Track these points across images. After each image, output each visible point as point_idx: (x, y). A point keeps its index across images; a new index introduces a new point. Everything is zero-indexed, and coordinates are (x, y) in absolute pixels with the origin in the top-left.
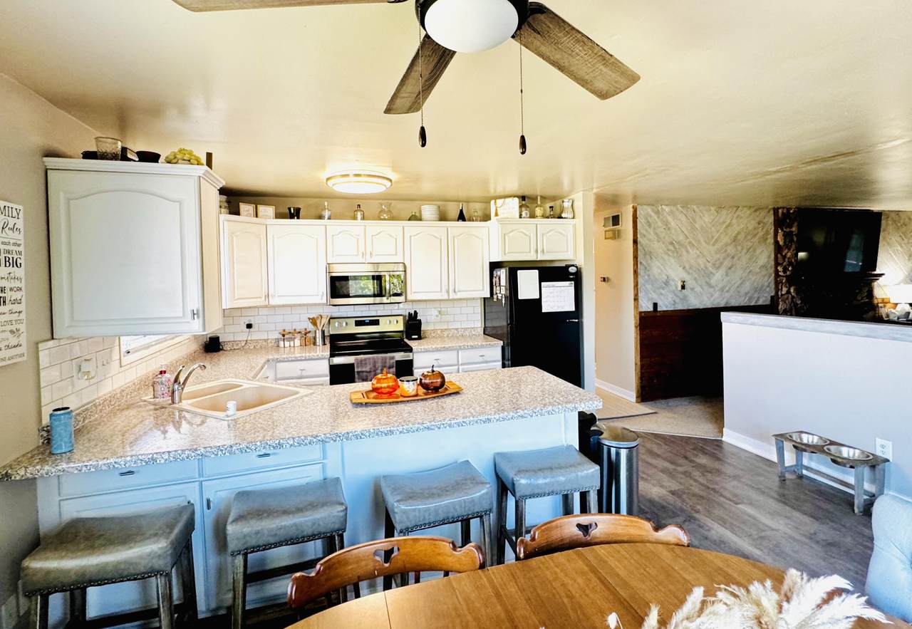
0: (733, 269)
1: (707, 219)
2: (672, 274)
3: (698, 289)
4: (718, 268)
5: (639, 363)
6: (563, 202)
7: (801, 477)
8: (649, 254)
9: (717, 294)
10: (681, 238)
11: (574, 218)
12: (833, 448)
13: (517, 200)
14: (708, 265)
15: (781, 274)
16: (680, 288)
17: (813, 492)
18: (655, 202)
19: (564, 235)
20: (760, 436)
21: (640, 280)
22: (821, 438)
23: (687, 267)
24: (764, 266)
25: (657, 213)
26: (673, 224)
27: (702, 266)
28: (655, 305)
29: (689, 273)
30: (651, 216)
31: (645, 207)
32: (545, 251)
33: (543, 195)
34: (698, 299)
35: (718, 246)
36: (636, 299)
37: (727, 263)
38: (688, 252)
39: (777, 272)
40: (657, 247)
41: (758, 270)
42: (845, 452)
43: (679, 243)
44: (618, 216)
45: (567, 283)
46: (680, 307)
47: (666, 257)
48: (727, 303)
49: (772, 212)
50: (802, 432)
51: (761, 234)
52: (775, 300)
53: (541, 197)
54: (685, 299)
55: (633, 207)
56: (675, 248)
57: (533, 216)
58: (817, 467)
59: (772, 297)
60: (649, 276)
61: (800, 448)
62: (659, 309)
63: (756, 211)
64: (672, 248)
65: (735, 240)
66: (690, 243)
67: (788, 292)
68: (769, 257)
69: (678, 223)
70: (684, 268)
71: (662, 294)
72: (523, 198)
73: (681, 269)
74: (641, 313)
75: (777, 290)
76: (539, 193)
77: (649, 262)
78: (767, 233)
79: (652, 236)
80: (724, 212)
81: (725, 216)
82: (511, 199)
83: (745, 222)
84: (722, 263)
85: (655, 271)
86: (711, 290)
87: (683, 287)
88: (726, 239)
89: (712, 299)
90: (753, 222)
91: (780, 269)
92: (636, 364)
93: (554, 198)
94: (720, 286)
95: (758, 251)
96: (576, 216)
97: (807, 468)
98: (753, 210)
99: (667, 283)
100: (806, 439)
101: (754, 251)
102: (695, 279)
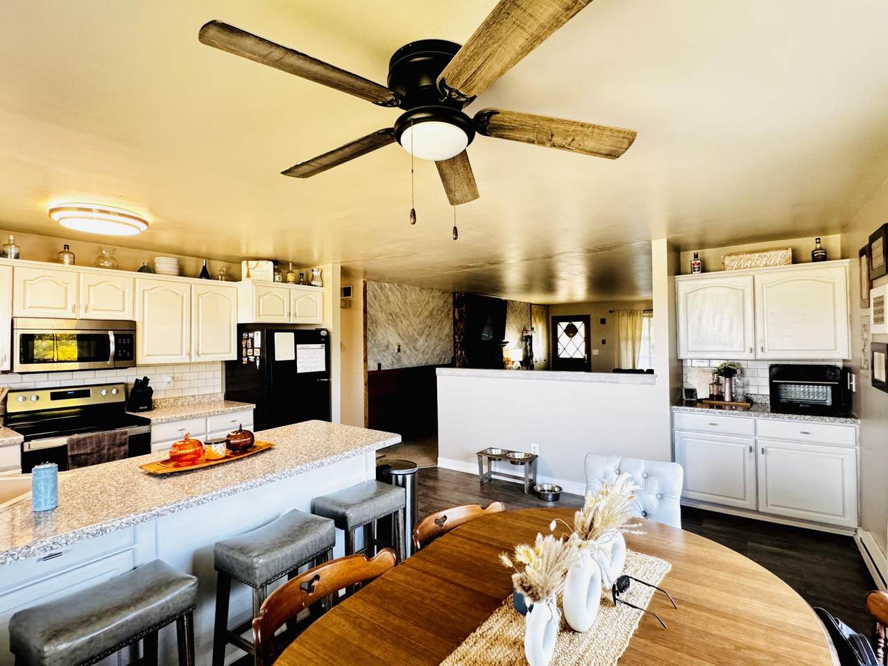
0: (430, 336)
1: (414, 296)
2: (391, 340)
3: (408, 352)
4: (421, 335)
5: (367, 416)
6: (313, 271)
7: (491, 480)
8: (375, 322)
9: (420, 356)
10: (398, 310)
11: (322, 286)
12: (511, 455)
13: (271, 264)
14: (415, 333)
15: (457, 340)
16: (396, 351)
17: (501, 487)
18: (380, 278)
19: (314, 301)
20: (467, 458)
21: (369, 345)
22: (502, 450)
23: (401, 334)
24: (447, 335)
25: (381, 288)
26: (392, 299)
27: (411, 334)
28: (379, 365)
29: (403, 339)
30: (376, 290)
31: (372, 282)
32: (297, 315)
33: (295, 261)
34: (410, 360)
35: (421, 318)
36: (365, 360)
37: (426, 332)
38: (402, 322)
39: (454, 339)
40: (381, 317)
41: (444, 337)
42: (517, 456)
43: (396, 314)
44: (350, 288)
45: (319, 346)
46: (396, 367)
47: (387, 325)
48: (426, 363)
49: (452, 295)
50: (491, 448)
51: (446, 311)
52: (454, 359)
53: (293, 264)
54: (399, 360)
55: (364, 281)
56: (393, 318)
57: (285, 281)
58: (501, 471)
59: (452, 358)
60: (375, 340)
61: (491, 458)
62: (382, 369)
63: (443, 293)
64: (391, 318)
65: (431, 314)
66: (403, 314)
67: (461, 354)
68: (450, 328)
69: (395, 297)
70: (399, 335)
71: (384, 356)
72: (276, 262)
73: (397, 335)
74: (369, 372)
75: (455, 353)
76: (290, 260)
77: (376, 329)
78: (449, 310)
79: (377, 307)
80: (425, 292)
81: (425, 296)
82: (265, 262)
83: (436, 301)
84: (423, 332)
85: (379, 337)
86: (417, 353)
87: (399, 350)
88: (426, 313)
89: (417, 360)
90: (442, 301)
91: (456, 337)
92: (365, 417)
93: (306, 266)
94: (422, 350)
95: (444, 324)
96: (325, 285)
97: (495, 473)
98: (441, 292)
99: (387, 347)
100: (494, 452)
101: (442, 323)
102: (406, 344)
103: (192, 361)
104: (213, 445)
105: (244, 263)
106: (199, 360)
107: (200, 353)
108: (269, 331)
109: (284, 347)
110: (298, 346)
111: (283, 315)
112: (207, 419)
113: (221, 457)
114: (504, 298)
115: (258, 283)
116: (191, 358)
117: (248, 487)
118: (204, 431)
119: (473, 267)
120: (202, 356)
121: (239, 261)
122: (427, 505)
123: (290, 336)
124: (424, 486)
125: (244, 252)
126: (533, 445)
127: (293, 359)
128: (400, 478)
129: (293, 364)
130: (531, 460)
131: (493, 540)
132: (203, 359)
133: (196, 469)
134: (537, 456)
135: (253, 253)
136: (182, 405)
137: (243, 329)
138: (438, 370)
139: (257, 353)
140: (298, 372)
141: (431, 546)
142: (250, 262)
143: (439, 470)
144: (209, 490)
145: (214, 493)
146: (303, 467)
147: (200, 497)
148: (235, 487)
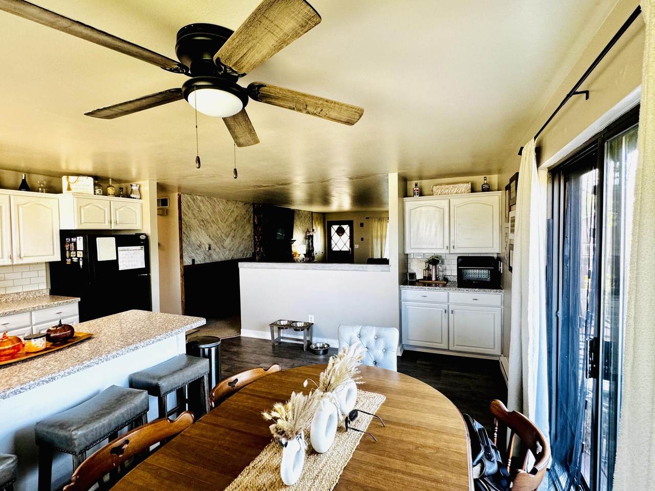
0: (235, 237)
1: (221, 207)
2: (203, 241)
3: (218, 250)
4: (227, 237)
5: (184, 301)
6: (132, 186)
7: (280, 343)
8: (189, 227)
9: (227, 253)
10: (208, 217)
11: (140, 199)
12: (294, 324)
13: (91, 180)
14: (223, 235)
15: (257, 240)
16: (207, 249)
17: (287, 348)
18: (192, 192)
19: (134, 211)
20: (262, 328)
21: (184, 245)
22: (288, 321)
23: (211, 236)
24: (249, 236)
25: (193, 200)
26: (203, 208)
27: (220, 235)
28: (193, 261)
29: (212, 239)
30: (190, 202)
31: (186, 195)
32: (118, 223)
33: (116, 177)
34: (219, 256)
35: (228, 223)
36: (181, 257)
37: (232, 234)
38: (211, 226)
39: (255, 239)
40: (194, 223)
41: (246, 238)
42: (299, 325)
43: (206, 220)
44: (167, 199)
45: (139, 247)
46: (208, 261)
47: (199, 229)
48: (232, 257)
49: (252, 206)
50: (280, 320)
51: (248, 218)
52: (254, 254)
53: (113, 180)
54: (210, 256)
55: (178, 194)
56: (204, 223)
57: (105, 194)
58: (288, 336)
59: (253, 253)
60: (189, 241)
61: (280, 328)
62: (196, 263)
63: (245, 204)
64: (203, 224)
65: (235, 220)
66: (213, 221)
67: (260, 250)
68: (251, 231)
69: (206, 208)
70: (210, 236)
71: (197, 253)
72: (96, 178)
73: (208, 237)
74: (185, 266)
75: (255, 249)
76: (110, 176)
77: (189, 232)
78: (250, 217)
79: (190, 215)
80: (230, 203)
81: (231, 206)
82: (85, 178)
83: (239, 210)
84: (229, 234)
85: (193, 238)
86: (224, 250)
87: (210, 249)
88: (231, 220)
89: (225, 255)
90: (244, 210)
91: (256, 237)
92: (182, 301)
93: (126, 182)
94: (229, 247)
95: (246, 228)
96: (143, 197)
97: (283, 338)
98: (243, 204)
99: (200, 246)
100: (283, 323)
101: (245, 227)
102: (216, 243)
103: (14, 264)
104: (33, 340)
105: (64, 178)
106: (20, 262)
107: (22, 256)
108: (91, 236)
109: (106, 250)
110: (119, 248)
111: (105, 223)
112: (31, 313)
113: (42, 349)
114: (292, 208)
115: (78, 195)
116: (12, 261)
117: (66, 374)
118: (29, 324)
119: (266, 186)
120: (25, 259)
121: (60, 175)
122: (230, 366)
123: (112, 241)
124: (229, 351)
125: (64, 167)
126: (310, 316)
127: (115, 258)
128: (206, 350)
129: (115, 263)
130: (308, 327)
131: (270, 393)
132: (25, 261)
133: (15, 363)
134: (313, 324)
135: (73, 168)
136: (6, 302)
137: (66, 235)
138: (240, 264)
139: (80, 255)
140: (120, 269)
141: (223, 404)
142: (70, 177)
143: (242, 339)
144: (26, 380)
145: (32, 382)
146: (118, 352)
147: (18, 387)
148: (53, 375)
